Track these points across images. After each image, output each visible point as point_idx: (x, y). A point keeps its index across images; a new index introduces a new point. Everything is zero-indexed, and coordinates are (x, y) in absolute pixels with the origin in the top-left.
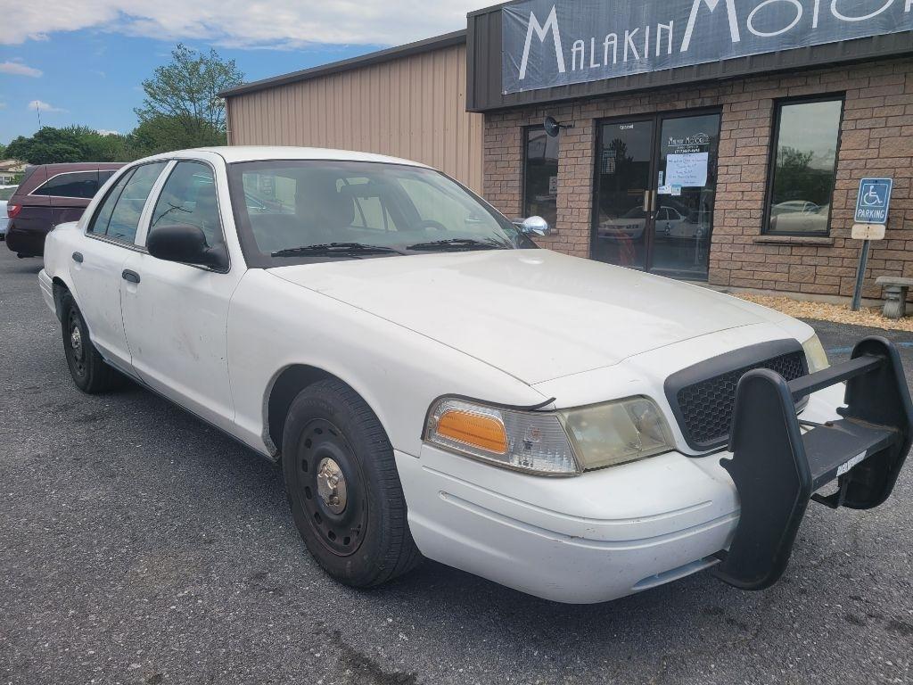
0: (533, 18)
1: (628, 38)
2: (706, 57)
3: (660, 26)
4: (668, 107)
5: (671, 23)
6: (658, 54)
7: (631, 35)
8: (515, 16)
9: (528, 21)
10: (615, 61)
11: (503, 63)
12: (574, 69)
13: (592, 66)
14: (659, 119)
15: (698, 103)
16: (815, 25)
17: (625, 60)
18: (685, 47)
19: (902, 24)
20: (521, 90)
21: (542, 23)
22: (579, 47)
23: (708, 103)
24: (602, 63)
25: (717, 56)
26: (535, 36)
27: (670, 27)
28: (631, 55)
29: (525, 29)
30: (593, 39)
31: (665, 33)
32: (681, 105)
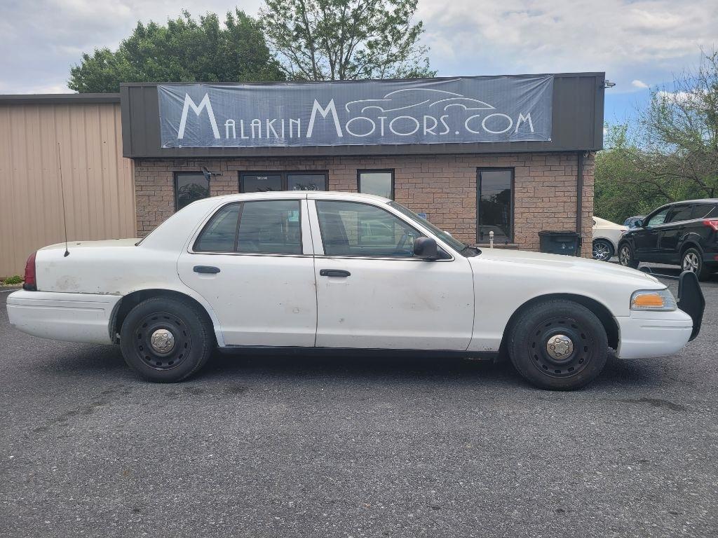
0: (188, 98)
1: (269, 124)
2: (323, 143)
3: (291, 121)
4: (294, 168)
5: (299, 119)
6: (291, 136)
7: (272, 122)
8: (171, 94)
9: (184, 99)
10: (260, 137)
11: (161, 125)
12: (227, 137)
13: (243, 137)
14: (286, 176)
15: (313, 168)
16: (382, 134)
17: (268, 137)
18: (309, 135)
19: (423, 140)
20: (180, 146)
21: (197, 102)
22: (230, 124)
23: (319, 168)
24: (251, 136)
25: (330, 143)
26: (191, 111)
27: (299, 122)
28: (271, 134)
29: (182, 105)
30: (242, 121)
31: (295, 125)
32: (302, 168)
